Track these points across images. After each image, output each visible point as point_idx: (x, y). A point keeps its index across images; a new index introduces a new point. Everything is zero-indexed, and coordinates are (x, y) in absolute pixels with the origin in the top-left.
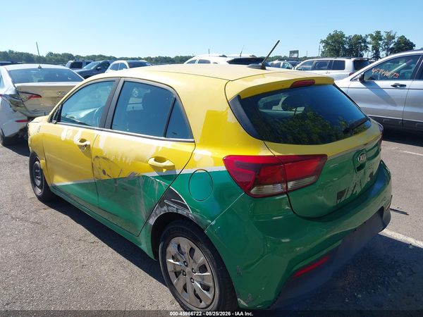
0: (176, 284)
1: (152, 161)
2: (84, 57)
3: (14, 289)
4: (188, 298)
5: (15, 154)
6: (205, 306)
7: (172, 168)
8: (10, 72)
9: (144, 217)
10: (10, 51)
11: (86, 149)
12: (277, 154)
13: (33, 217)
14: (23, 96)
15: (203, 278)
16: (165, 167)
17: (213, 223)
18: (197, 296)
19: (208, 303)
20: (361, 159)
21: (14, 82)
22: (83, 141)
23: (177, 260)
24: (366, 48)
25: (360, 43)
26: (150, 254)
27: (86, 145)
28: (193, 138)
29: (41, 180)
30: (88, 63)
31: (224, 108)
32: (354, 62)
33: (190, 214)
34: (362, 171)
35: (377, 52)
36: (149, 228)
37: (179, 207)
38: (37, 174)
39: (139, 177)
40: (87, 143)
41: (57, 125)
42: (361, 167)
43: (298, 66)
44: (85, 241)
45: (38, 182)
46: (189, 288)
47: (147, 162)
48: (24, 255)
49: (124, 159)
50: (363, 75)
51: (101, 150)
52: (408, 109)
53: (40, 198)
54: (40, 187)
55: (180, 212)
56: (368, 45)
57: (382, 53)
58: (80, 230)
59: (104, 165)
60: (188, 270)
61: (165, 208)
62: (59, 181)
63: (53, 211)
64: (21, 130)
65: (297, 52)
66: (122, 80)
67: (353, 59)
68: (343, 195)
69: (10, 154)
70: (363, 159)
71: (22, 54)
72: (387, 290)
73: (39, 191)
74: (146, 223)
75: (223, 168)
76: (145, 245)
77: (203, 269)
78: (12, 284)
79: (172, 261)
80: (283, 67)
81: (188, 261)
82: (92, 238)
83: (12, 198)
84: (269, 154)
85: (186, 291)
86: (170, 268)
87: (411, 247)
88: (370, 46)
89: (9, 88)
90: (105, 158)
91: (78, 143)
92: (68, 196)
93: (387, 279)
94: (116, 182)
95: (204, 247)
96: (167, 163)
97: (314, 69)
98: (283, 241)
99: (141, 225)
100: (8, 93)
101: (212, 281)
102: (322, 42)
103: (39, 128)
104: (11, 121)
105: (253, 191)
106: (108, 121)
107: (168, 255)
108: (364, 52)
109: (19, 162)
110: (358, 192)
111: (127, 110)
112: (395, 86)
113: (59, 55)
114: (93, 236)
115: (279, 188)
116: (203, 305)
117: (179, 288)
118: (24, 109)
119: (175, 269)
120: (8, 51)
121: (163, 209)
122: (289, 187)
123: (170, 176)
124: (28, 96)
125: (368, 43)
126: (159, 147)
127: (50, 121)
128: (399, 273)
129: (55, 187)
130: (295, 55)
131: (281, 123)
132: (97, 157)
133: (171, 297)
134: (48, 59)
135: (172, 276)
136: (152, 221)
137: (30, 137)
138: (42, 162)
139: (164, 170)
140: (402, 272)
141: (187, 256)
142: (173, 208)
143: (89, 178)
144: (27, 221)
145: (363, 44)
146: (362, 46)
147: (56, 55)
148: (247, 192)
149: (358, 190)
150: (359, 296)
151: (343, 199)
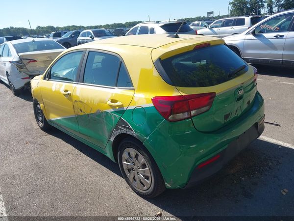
0: (129, 176)
1: (109, 103)
2: (62, 28)
3: (32, 185)
4: (137, 185)
5: (23, 100)
6: (147, 189)
7: (122, 106)
8: (14, 46)
9: (107, 137)
10: (11, 27)
11: (69, 96)
12: (184, 94)
13: (39, 141)
14: (25, 62)
15: (144, 172)
16: (117, 106)
17: (148, 138)
18: (141, 183)
19: (148, 187)
20: (240, 93)
21: (18, 52)
22: (66, 91)
23: (129, 162)
24: (263, 6)
25: (258, 2)
26: (113, 159)
27: (68, 94)
28: (133, 87)
29: (42, 117)
30: (65, 33)
31: (151, 66)
32: (252, 19)
33: (134, 134)
34: (241, 101)
35: (271, 8)
36: (111, 144)
37: (127, 130)
38: (39, 113)
39: (102, 112)
40: (69, 92)
41: (49, 81)
42: (240, 98)
43: (211, 24)
44: (72, 154)
45: (40, 119)
46: (137, 178)
47: (106, 103)
48: (36, 164)
49: (92, 102)
50: (255, 30)
51: (78, 97)
52: (286, 53)
53: (42, 129)
54: (42, 122)
55: (128, 133)
56: (264, 4)
57: (275, 9)
58: (69, 147)
59: (81, 106)
60: (135, 167)
61: (119, 131)
62: (53, 117)
63: (51, 136)
64: (25, 84)
65: (212, 13)
66: (88, 51)
67: (250, 17)
68: (228, 117)
69: (20, 101)
70: (241, 93)
71: (19, 29)
72: (261, 174)
73: (41, 124)
74: (109, 141)
75: (152, 105)
76: (109, 154)
77: (144, 166)
78: (31, 182)
79: (126, 163)
80: (202, 25)
81: (135, 162)
82: (77, 152)
83: (25, 129)
84: (179, 94)
85: (135, 180)
86: (125, 167)
87: (280, 147)
88: (266, 4)
89: (15, 57)
90: (81, 102)
91: (63, 92)
92: (60, 126)
93: (262, 168)
94: (89, 116)
95: (143, 152)
96: (119, 103)
97: (223, 26)
98: (191, 147)
99: (106, 142)
100: (15, 60)
101: (149, 173)
102: (231, 3)
103: (38, 83)
104: (18, 79)
105: (170, 118)
106: (81, 77)
107: (123, 159)
108: (261, 9)
109: (26, 105)
110: (239, 114)
111: (93, 68)
112: (276, 37)
113: (45, 27)
114: (77, 150)
115: (186, 115)
116: (145, 188)
117: (131, 179)
118: (26, 70)
119: (128, 168)
120: (9, 28)
121: (118, 132)
122: (192, 114)
123: (121, 111)
124: (28, 61)
125: (264, 2)
126: (112, 94)
127: (44, 79)
128: (270, 164)
129: (51, 121)
130: (211, 15)
131: (192, 74)
132: (76, 101)
133: (127, 185)
134: (37, 31)
135: (126, 172)
136: (112, 139)
137: (32, 90)
138: (42, 105)
139: (117, 108)
140: (272, 163)
141: (134, 159)
142: (124, 131)
143: (72, 114)
144: (35, 143)
145: (260, 3)
146: (259, 5)
147: (42, 28)
148: (167, 119)
149: (239, 113)
150: (243, 179)
151: (228, 119)
